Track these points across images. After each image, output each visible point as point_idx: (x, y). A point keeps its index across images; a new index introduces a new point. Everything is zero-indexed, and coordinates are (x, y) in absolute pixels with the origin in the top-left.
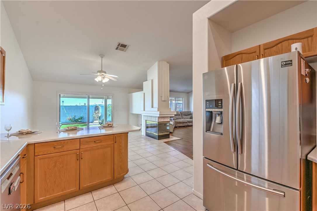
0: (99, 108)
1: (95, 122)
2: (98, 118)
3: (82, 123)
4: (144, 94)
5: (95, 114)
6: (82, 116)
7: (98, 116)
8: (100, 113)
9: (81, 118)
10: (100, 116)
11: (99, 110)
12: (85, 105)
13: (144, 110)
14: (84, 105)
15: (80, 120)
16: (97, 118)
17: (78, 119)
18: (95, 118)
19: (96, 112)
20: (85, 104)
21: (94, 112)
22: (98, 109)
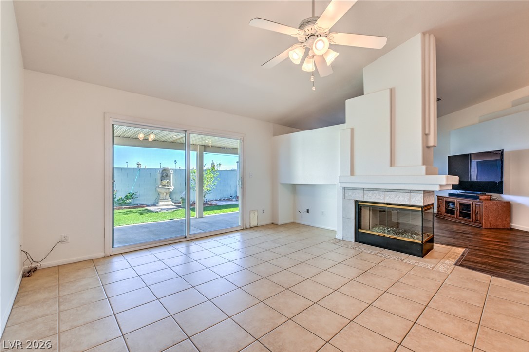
0: (169, 174)
1: (161, 203)
2: (168, 195)
3: (135, 208)
4: (352, 130)
5: (160, 187)
6: (132, 192)
7: (167, 191)
8: (172, 184)
9: (132, 196)
10: (172, 190)
11: (170, 177)
12: (138, 167)
13: (352, 173)
14: (136, 166)
15: (128, 201)
16: (165, 194)
17: (124, 197)
18: (161, 195)
19: (164, 182)
20: (138, 164)
21: (159, 182)
22: (167, 176)
